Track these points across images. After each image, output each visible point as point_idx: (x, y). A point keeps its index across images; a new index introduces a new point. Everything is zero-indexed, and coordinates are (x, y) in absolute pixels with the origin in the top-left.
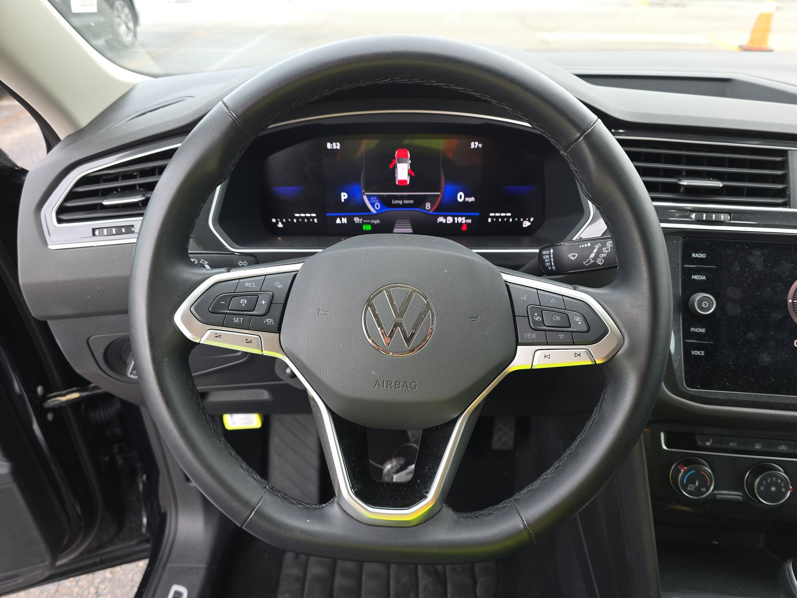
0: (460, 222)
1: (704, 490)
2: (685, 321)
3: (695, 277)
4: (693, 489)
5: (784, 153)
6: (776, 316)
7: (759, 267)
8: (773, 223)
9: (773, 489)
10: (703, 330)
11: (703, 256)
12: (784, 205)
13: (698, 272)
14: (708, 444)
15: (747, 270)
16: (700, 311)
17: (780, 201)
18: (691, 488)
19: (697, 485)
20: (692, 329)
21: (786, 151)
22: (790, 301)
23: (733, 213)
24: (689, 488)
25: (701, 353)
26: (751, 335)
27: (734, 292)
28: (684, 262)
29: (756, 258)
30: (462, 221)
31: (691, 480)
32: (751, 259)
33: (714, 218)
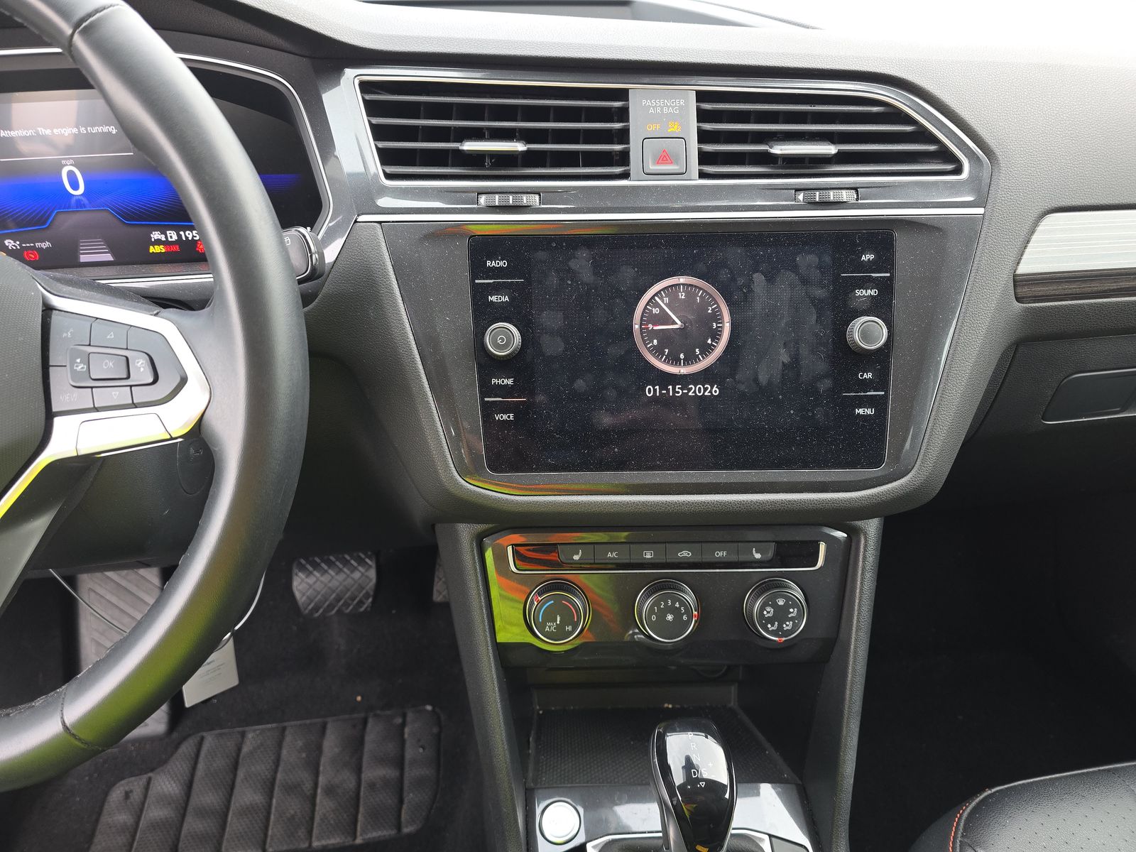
0: (190, 239)
1: (570, 628)
2: (480, 367)
3: (493, 298)
4: (553, 628)
5: (623, 95)
6: (615, 351)
7: (587, 276)
8: (602, 205)
9: (670, 617)
10: (510, 382)
11: (502, 264)
12: (625, 176)
13: (496, 289)
14: (576, 557)
15: (570, 283)
16: (495, 352)
17: (618, 170)
18: (550, 627)
19: (558, 622)
20: (494, 381)
21: (626, 91)
22: (637, 327)
23: (543, 192)
24: (547, 629)
25: (509, 417)
26: (580, 384)
27: (550, 319)
28: (474, 276)
29: (582, 263)
30: (193, 236)
31: (549, 616)
32: (573, 264)
33: (511, 202)
